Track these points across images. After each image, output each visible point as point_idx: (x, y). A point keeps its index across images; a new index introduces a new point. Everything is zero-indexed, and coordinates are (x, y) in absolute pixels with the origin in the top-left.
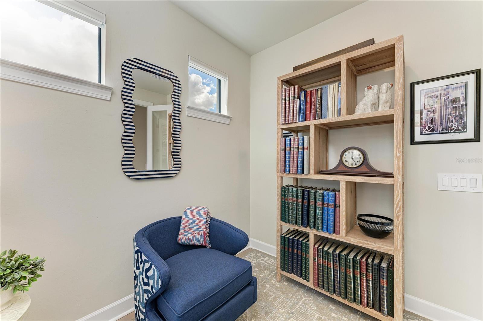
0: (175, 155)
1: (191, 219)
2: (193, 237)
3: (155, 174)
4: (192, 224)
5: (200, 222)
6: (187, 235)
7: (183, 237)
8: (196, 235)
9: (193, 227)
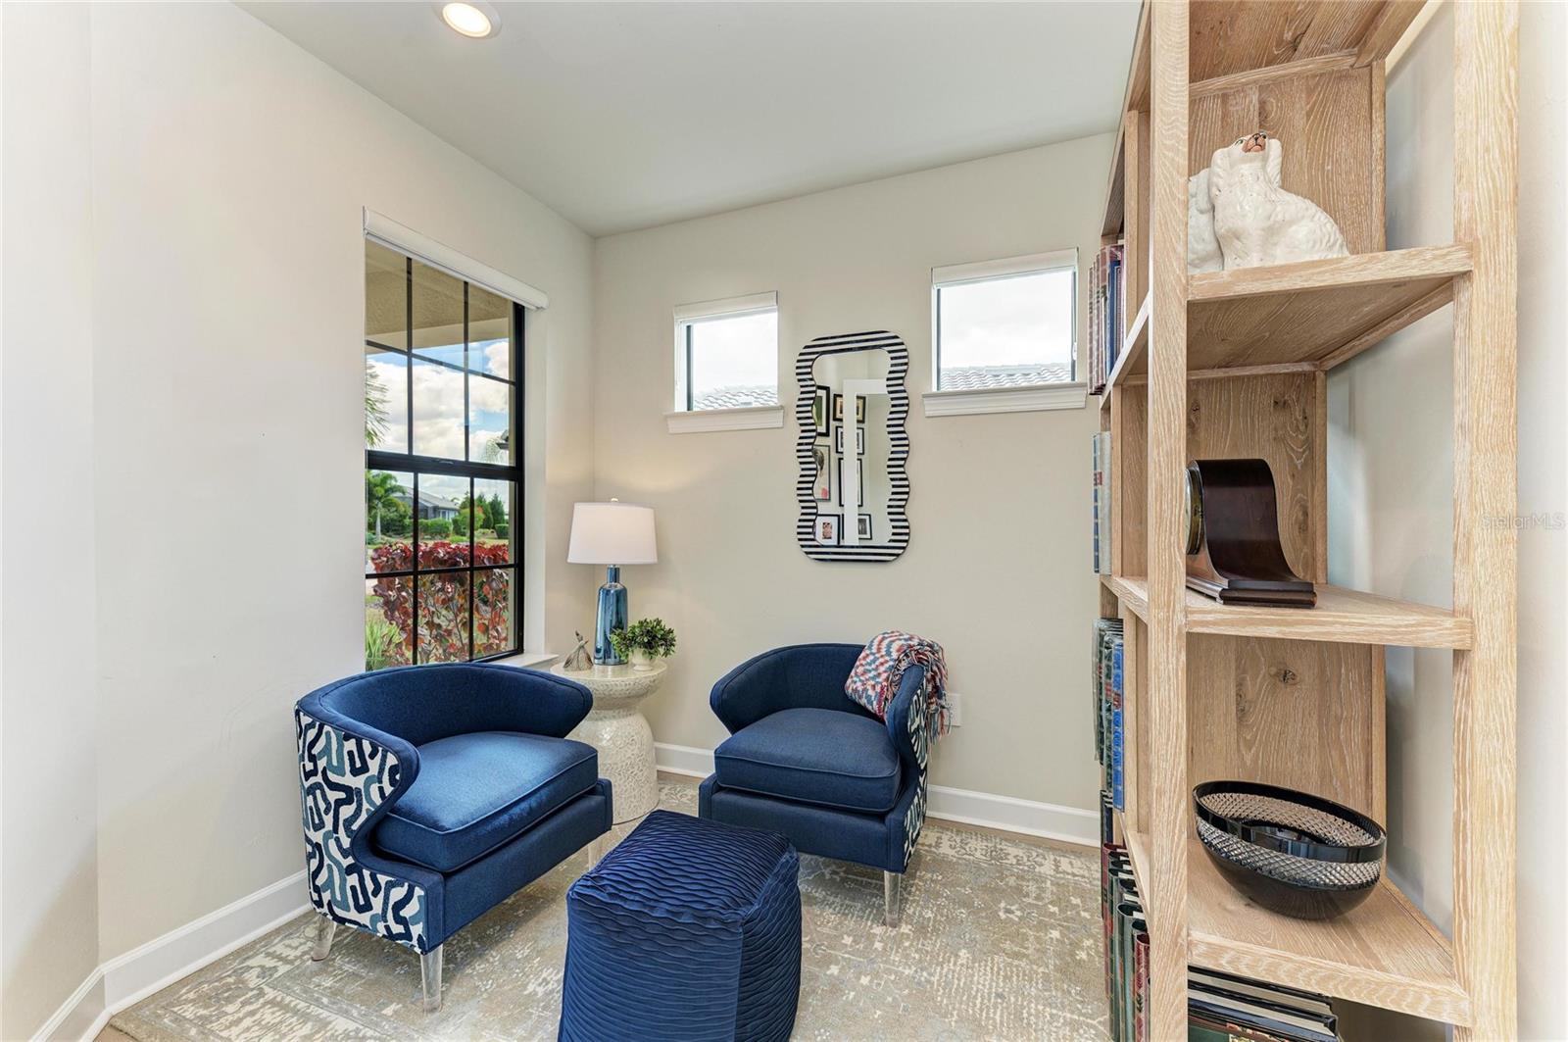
0: (898, 513)
1: (874, 654)
2: (864, 690)
3: (851, 554)
4: (870, 664)
5: (882, 664)
6: (855, 682)
7: (854, 684)
8: (869, 687)
9: (870, 671)
